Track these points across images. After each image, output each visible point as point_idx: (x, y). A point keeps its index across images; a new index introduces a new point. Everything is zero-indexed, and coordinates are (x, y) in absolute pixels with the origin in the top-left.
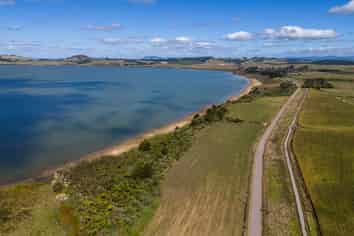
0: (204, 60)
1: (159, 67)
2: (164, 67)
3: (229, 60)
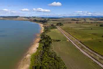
3: (25, 17)
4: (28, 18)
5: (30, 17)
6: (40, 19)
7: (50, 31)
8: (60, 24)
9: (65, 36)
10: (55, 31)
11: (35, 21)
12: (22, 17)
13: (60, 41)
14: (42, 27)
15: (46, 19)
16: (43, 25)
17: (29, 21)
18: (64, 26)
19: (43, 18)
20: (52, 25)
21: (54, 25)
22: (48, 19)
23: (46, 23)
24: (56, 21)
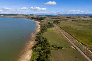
3: (24, 15)
4: (26, 15)
5: (28, 15)
6: (37, 17)
7: (47, 31)
8: (57, 22)
9: (66, 39)
10: (53, 30)
11: (33, 18)
12: (21, 15)
13: (62, 47)
14: (38, 24)
15: (43, 17)
16: (39, 23)
17: (27, 18)
18: (61, 24)
19: (40, 15)
20: (49, 23)
21: (51, 22)
22: (44, 17)
23: (42, 21)
24: (52, 19)
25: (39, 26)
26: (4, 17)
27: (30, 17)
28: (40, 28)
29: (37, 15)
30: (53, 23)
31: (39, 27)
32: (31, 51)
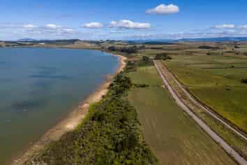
0: (73, 41)
1: (38, 47)
2: (43, 47)
3: (91, 42)
4: (97, 43)
6: (123, 46)
8: (165, 57)
11: (112, 49)
12: (85, 41)
13: (148, 86)
15: (138, 46)
16: (125, 58)
17: (99, 49)
18: (172, 60)
19: (130, 42)
20: (145, 59)
22: (141, 45)
23: (133, 54)
25: (124, 63)
26: (47, 48)
27: (107, 47)
28: (124, 66)
29: (124, 42)
30: (155, 59)
31: (122, 65)
32: (106, 91)
